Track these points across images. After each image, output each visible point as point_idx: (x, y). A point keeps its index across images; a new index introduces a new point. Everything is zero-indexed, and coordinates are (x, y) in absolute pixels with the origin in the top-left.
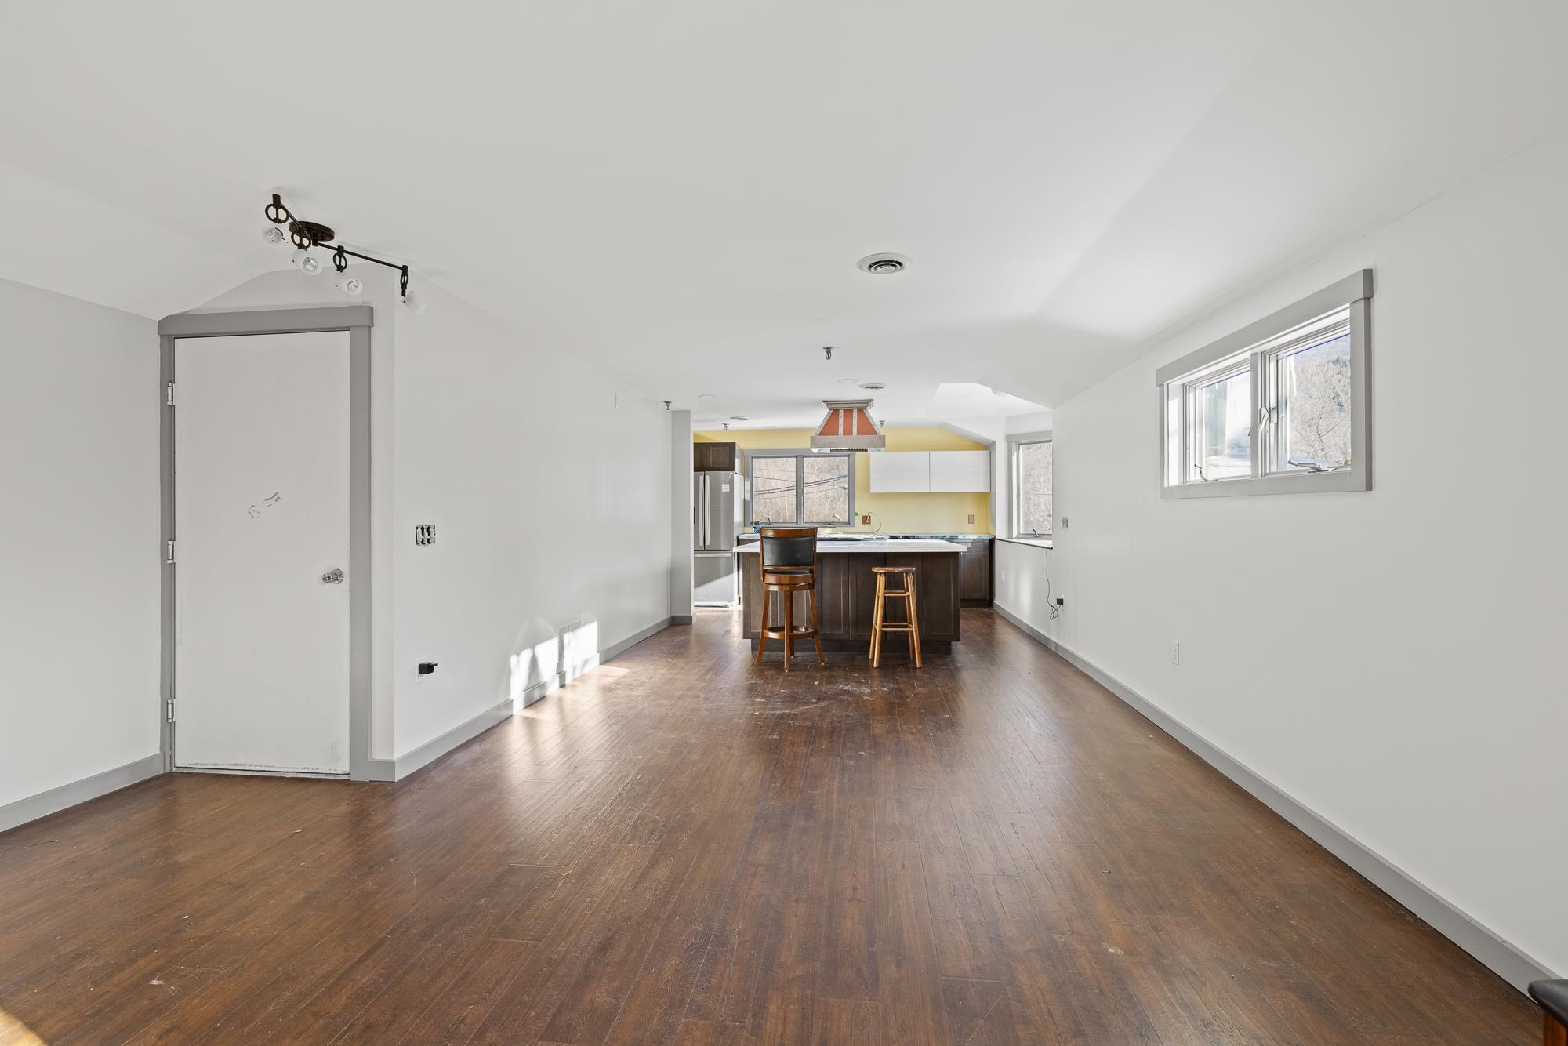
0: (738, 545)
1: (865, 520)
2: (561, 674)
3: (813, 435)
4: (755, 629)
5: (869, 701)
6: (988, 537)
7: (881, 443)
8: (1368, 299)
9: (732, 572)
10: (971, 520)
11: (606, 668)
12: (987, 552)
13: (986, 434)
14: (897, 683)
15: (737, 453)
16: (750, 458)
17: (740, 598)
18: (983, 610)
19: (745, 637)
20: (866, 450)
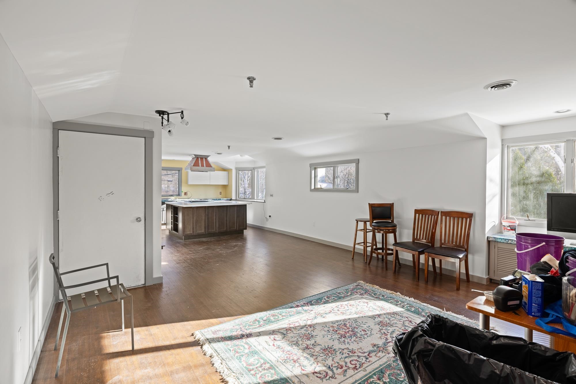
1: (185, 194)
4: (187, 232)
6: (229, 199)
8: (358, 163)
10: (221, 193)
13: (231, 167)
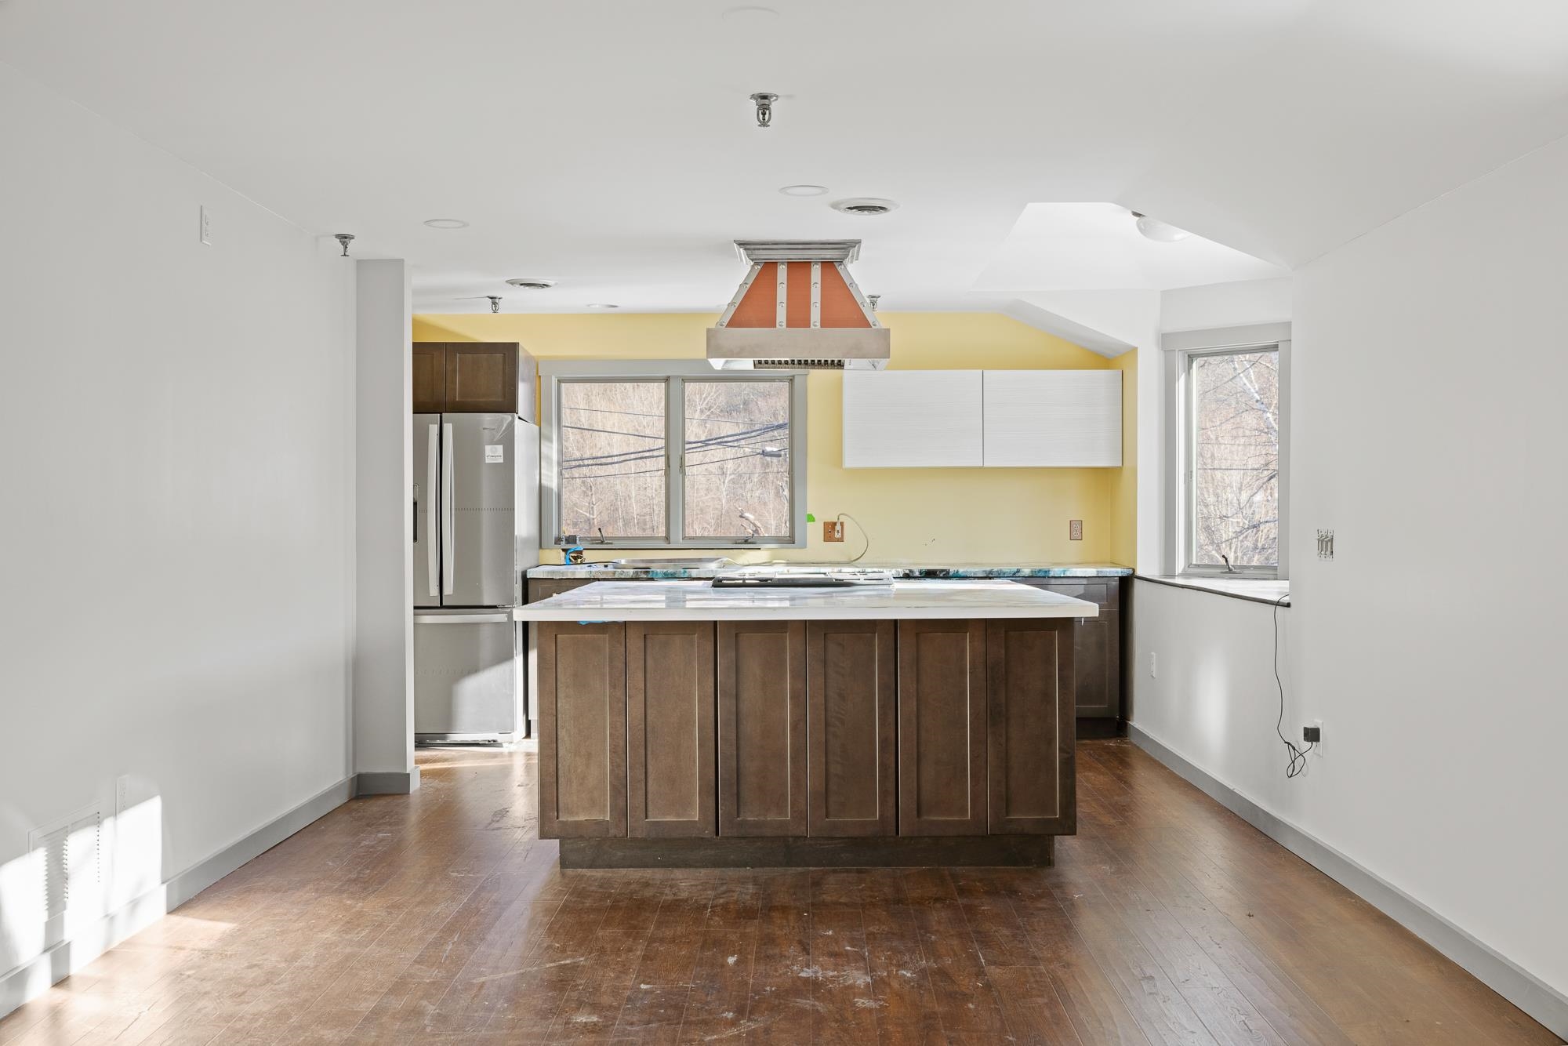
0: (525, 601)
1: (831, 532)
2: (57, 950)
3: (713, 326)
4: (570, 812)
5: (870, 1011)
6: (1119, 572)
7: (880, 348)
9: (509, 657)
10: (1076, 531)
11: (186, 922)
12: (1116, 609)
13: (1112, 330)
14: (937, 957)
15: (523, 369)
16: (554, 381)
17: (528, 723)
18: (1106, 743)
19: (543, 835)
20: (840, 365)
